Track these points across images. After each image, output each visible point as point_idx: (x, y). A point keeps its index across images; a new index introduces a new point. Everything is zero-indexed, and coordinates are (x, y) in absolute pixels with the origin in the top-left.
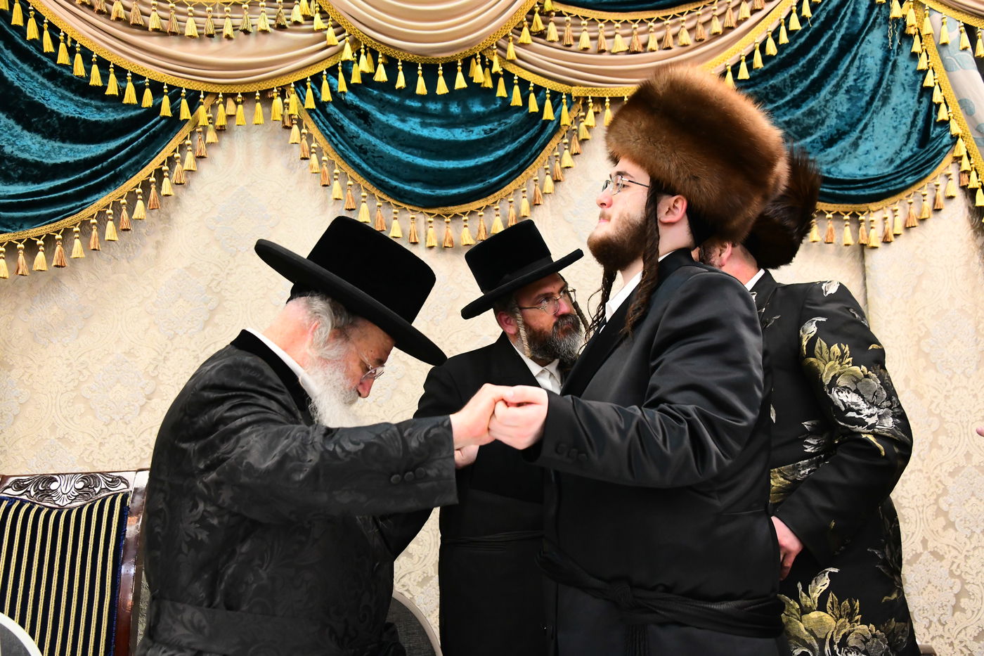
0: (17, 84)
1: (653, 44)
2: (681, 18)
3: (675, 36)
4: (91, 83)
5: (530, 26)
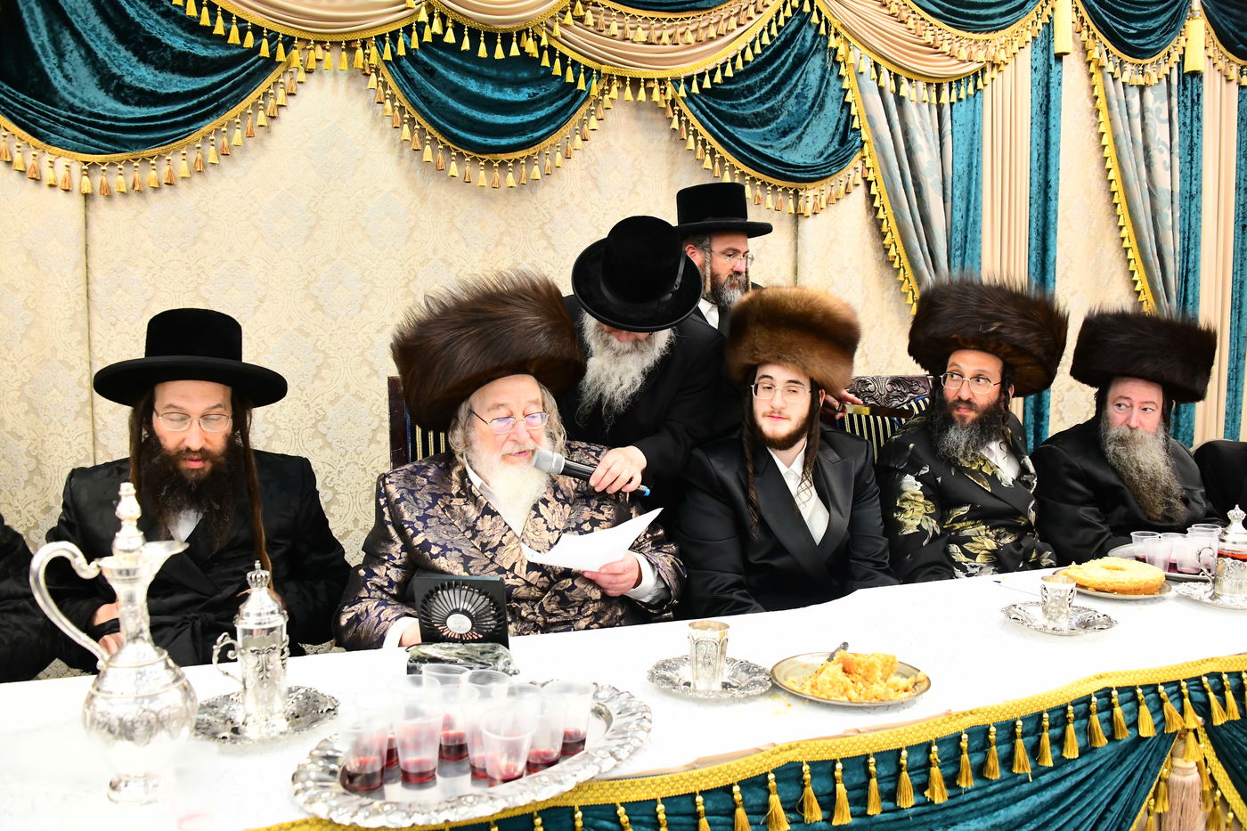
0: (138, 19)
1: (665, 39)
2: (687, 22)
3: (682, 34)
4: (201, 23)
5: (572, 11)
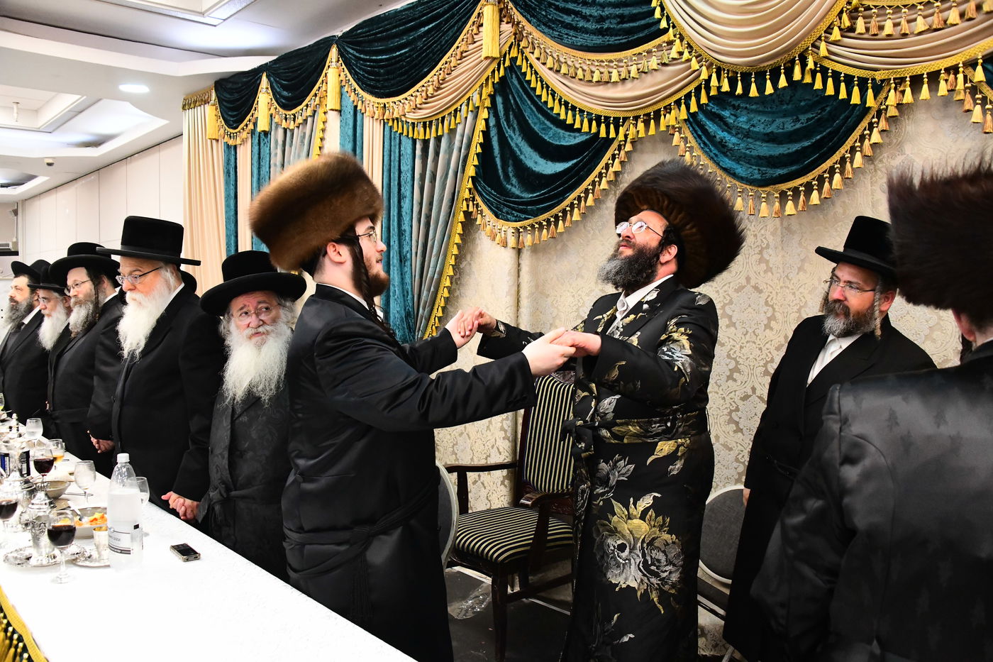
1: (954, 19)
4: (568, 122)
5: (839, 25)
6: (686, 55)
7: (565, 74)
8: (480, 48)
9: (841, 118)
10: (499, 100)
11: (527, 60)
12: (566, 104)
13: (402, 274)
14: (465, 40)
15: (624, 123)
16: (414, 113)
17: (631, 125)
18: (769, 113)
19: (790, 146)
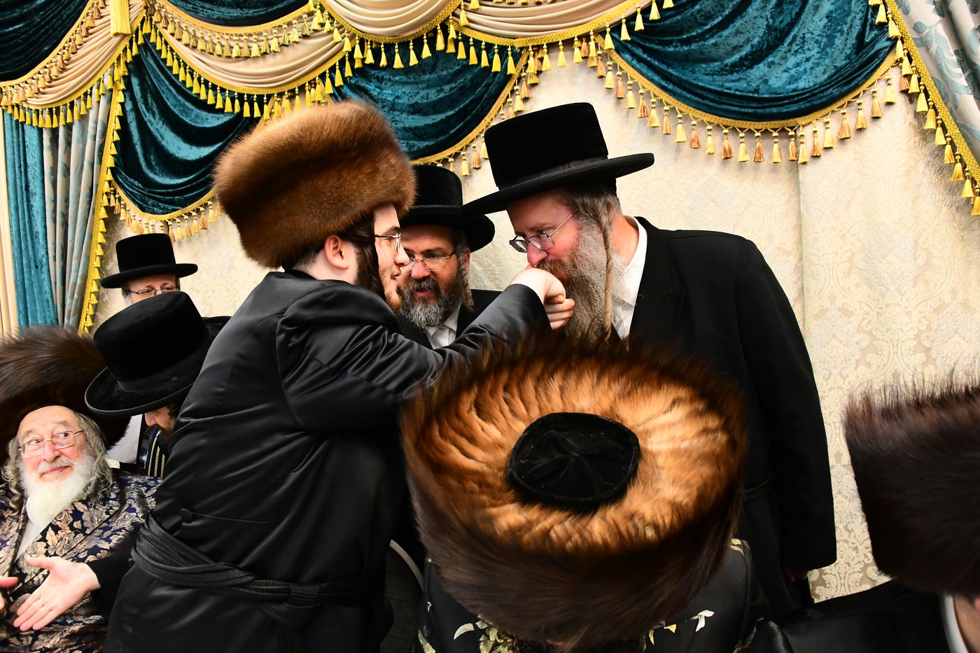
6: (328, 27)
7: (202, 50)
8: (108, 24)
9: (483, 85)
10: (135, 81)
11: (161, 36)
12: (206, 82)
13: (39, 282)
14: (91, 14)
15: (268, 100)
16: (37, 98)
17: (276, 103)
18: (412, 83)
19: (435, 116)
